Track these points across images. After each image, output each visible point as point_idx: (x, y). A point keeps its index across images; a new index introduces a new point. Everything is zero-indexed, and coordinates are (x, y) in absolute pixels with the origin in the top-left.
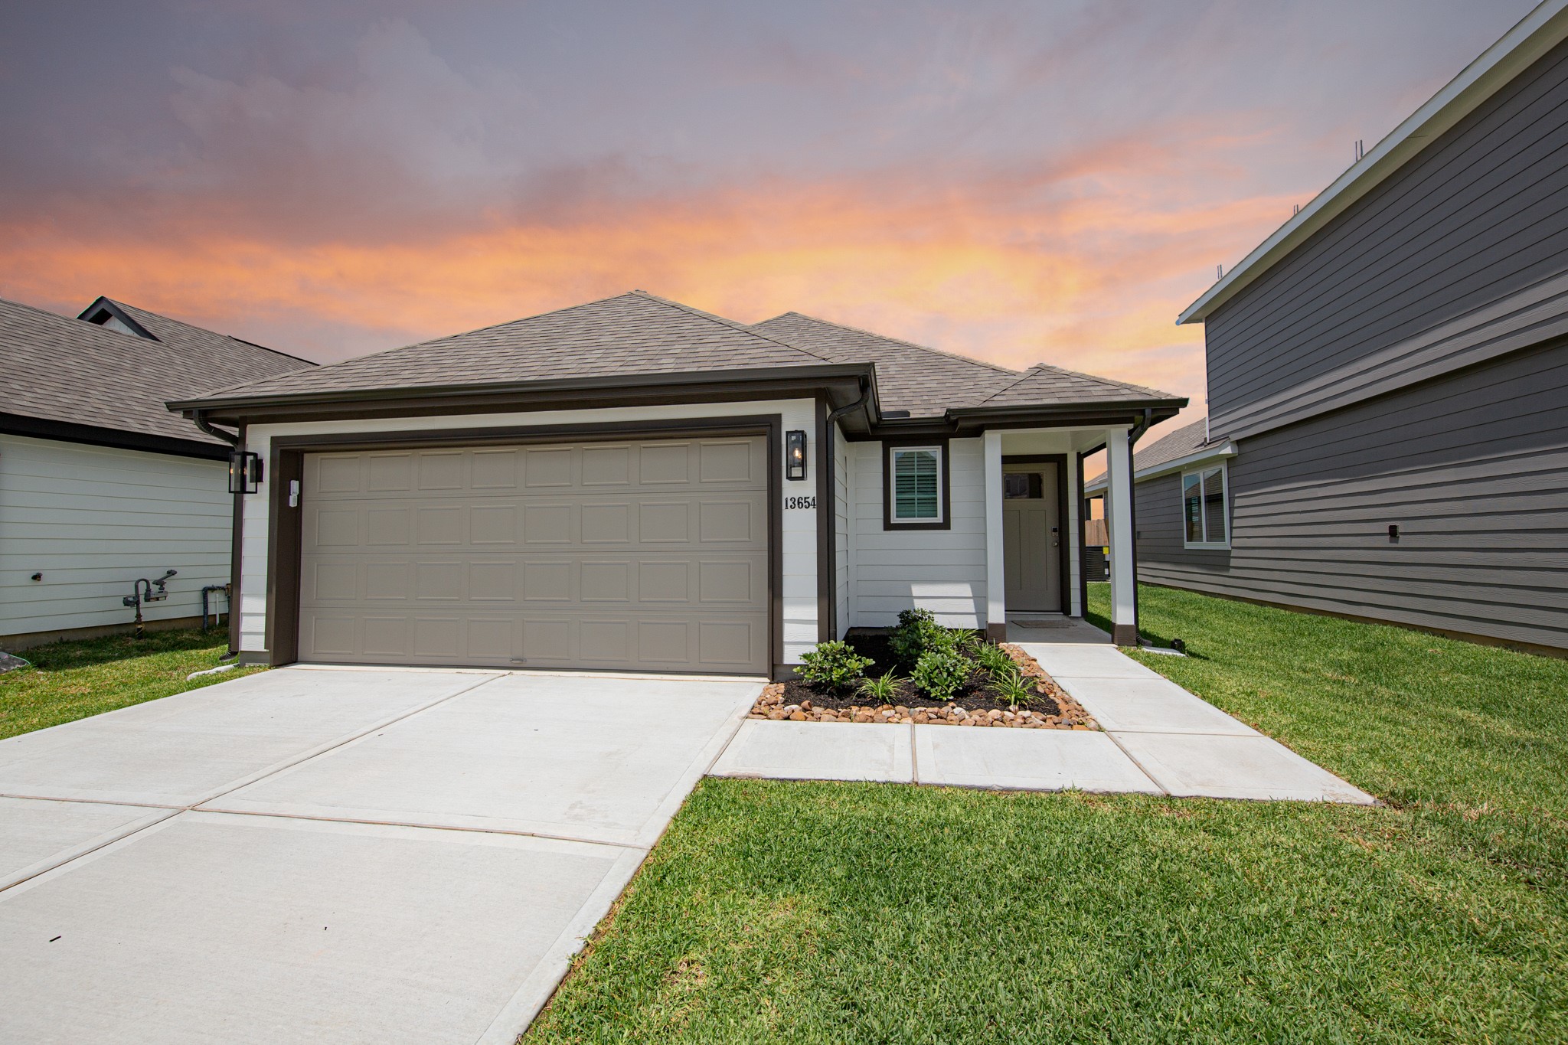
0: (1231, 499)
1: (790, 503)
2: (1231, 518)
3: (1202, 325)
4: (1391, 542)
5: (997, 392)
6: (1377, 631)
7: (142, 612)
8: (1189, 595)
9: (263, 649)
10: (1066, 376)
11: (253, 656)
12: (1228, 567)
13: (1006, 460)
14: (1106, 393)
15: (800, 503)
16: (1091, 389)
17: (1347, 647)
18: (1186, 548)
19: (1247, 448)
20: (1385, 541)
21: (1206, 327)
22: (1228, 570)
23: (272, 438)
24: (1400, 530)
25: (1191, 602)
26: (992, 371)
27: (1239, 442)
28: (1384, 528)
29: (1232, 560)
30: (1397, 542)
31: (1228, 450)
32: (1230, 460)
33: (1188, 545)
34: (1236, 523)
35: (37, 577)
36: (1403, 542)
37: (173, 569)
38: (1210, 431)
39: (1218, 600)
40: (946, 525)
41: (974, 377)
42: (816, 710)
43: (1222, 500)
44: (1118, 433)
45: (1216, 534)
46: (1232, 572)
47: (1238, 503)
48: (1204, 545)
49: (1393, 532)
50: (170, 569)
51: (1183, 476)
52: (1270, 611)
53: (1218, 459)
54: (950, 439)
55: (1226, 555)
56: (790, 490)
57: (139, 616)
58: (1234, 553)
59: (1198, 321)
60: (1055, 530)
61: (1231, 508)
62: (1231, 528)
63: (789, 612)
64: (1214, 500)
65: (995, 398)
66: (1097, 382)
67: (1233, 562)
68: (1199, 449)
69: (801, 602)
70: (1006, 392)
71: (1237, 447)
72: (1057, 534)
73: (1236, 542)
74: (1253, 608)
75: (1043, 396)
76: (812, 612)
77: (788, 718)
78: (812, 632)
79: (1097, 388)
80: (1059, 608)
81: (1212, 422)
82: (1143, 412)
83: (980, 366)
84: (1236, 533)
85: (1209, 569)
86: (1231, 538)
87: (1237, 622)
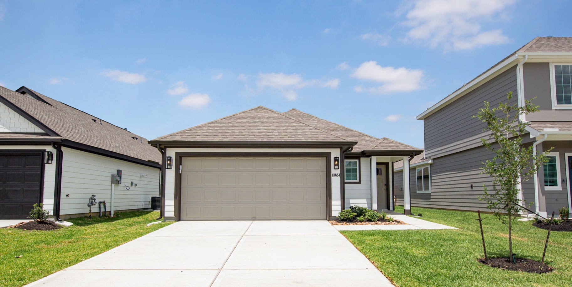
0: (431, 177)
1: (333, 175)
2: (431, 183)
3: (423, 120)
4: (471, 189)
5: (375, 146)
6: (468, 213)
7: (91, 209)
8: (418, 208)
9: (173, 216)
10: (392, 142)
11: (169, 218)
12: (430, 198)
13: (378, 164)
14: (403, 148)
15: (336, 175)
16: (400, 146)
17: (460, 217)
18: (417, 193)
19: (436, 161)
20: (470, 189)
21: (424, 122)
22: (430, 199)
23: (176, 153)
24: (473, 186)
25: (419, 210)
26: (369, 137)
27: (433, 159)
28: (469, 185)
29: (431, 196)
30: (472, 189)
31: (430, 162)
32: (431, 164)
33: (418, 192)
34: (433, 181)
35: (67, 196)
36: (474, 189)
37: (94, 195)
38: (425, 155)
39: (427, 209)
40: (360, 182)
41: (364, 139)
42: (347, 223)
43: (428, 177)
44: (407, 158)
45: (427, 188)
46: (431, 200)
47: (433, 178)
48: (423, 192)
49: (472, 186)
50: (93, 195)
51: (417, 169)
52: (442, 210)
53: (427, 164)
54: (361, 158)
55: (429, 194)
56: (333, 171)
57: (90, 210)
58: (432, 194)
59: (422, 119)
60: (385, 185)
61: (431, 180)
62: (431, 186)
63: (333, 203)
64: (426, 177)
65: (375, 147)
66: (401, 144)
67: (432, 197)
68: (422, 161)
69: (336, 200)
70: (378, 146)
71: (433, 161)
72: (386, 186)
73: (433, 191)
74: (437, 210)
75: (388, 147)
76: (339, 203)
77: (343, 225)
78: (339, 208)
79: (401, 146)
80: (386, 208)
81: (426, 152)
82: (413, 153)
83: (365, 135)
84: (433, 184)
85: (425, 200)
86: (431, 189)
87: (433, 214)
